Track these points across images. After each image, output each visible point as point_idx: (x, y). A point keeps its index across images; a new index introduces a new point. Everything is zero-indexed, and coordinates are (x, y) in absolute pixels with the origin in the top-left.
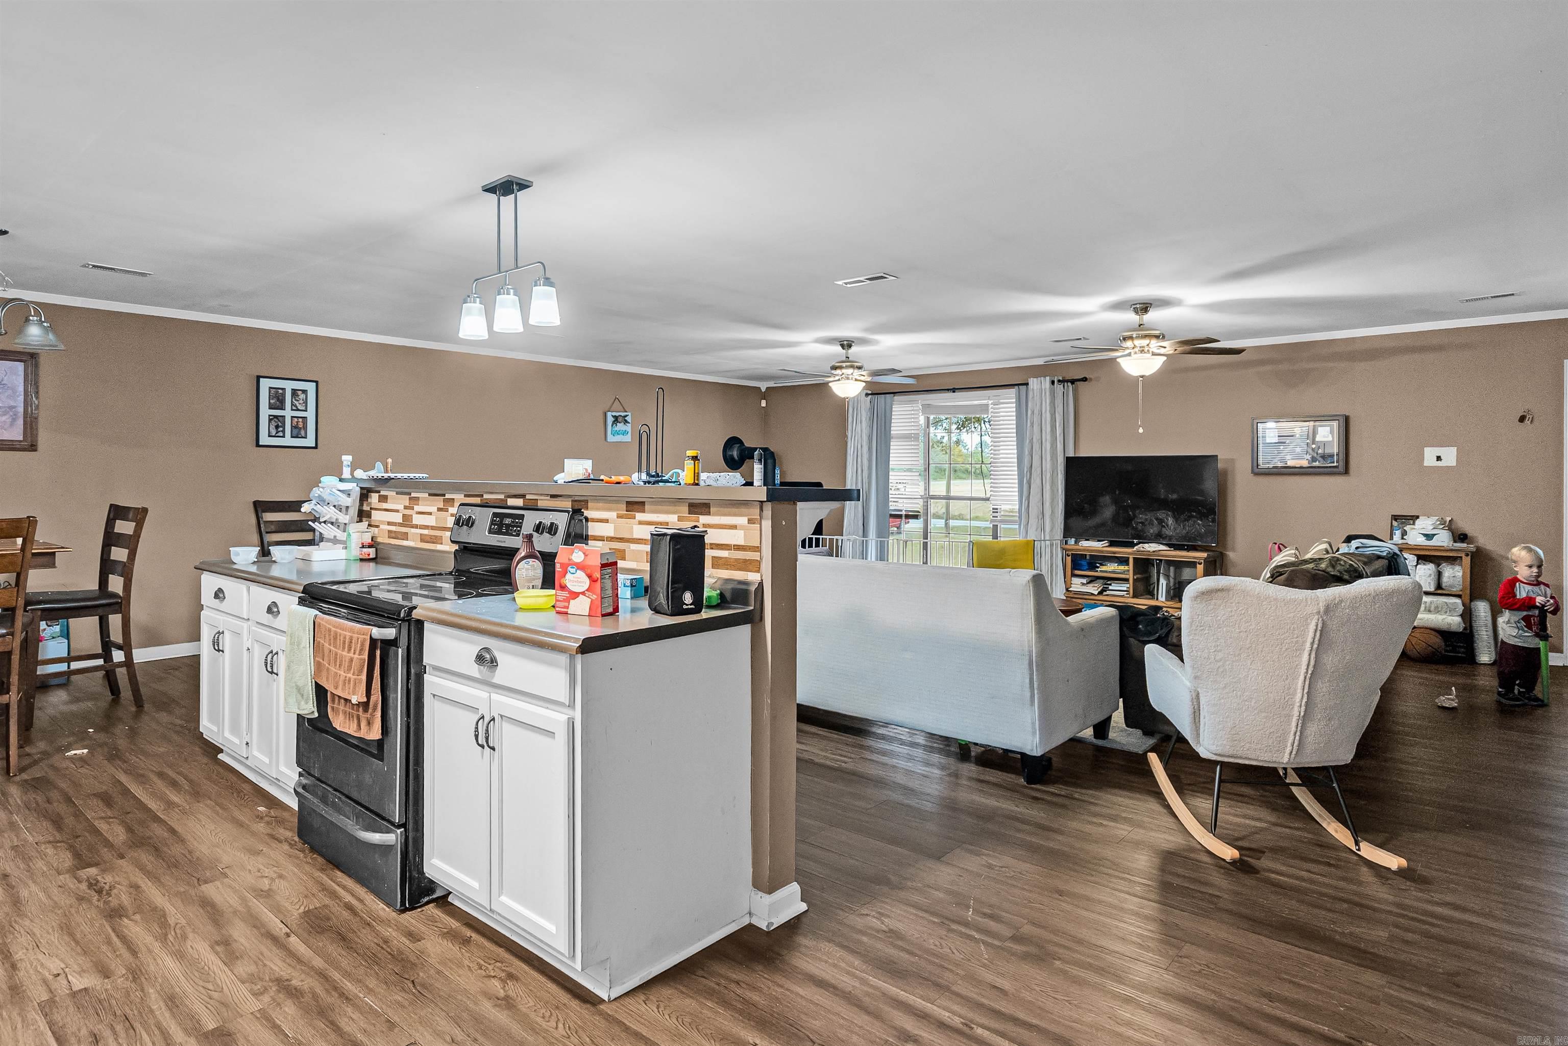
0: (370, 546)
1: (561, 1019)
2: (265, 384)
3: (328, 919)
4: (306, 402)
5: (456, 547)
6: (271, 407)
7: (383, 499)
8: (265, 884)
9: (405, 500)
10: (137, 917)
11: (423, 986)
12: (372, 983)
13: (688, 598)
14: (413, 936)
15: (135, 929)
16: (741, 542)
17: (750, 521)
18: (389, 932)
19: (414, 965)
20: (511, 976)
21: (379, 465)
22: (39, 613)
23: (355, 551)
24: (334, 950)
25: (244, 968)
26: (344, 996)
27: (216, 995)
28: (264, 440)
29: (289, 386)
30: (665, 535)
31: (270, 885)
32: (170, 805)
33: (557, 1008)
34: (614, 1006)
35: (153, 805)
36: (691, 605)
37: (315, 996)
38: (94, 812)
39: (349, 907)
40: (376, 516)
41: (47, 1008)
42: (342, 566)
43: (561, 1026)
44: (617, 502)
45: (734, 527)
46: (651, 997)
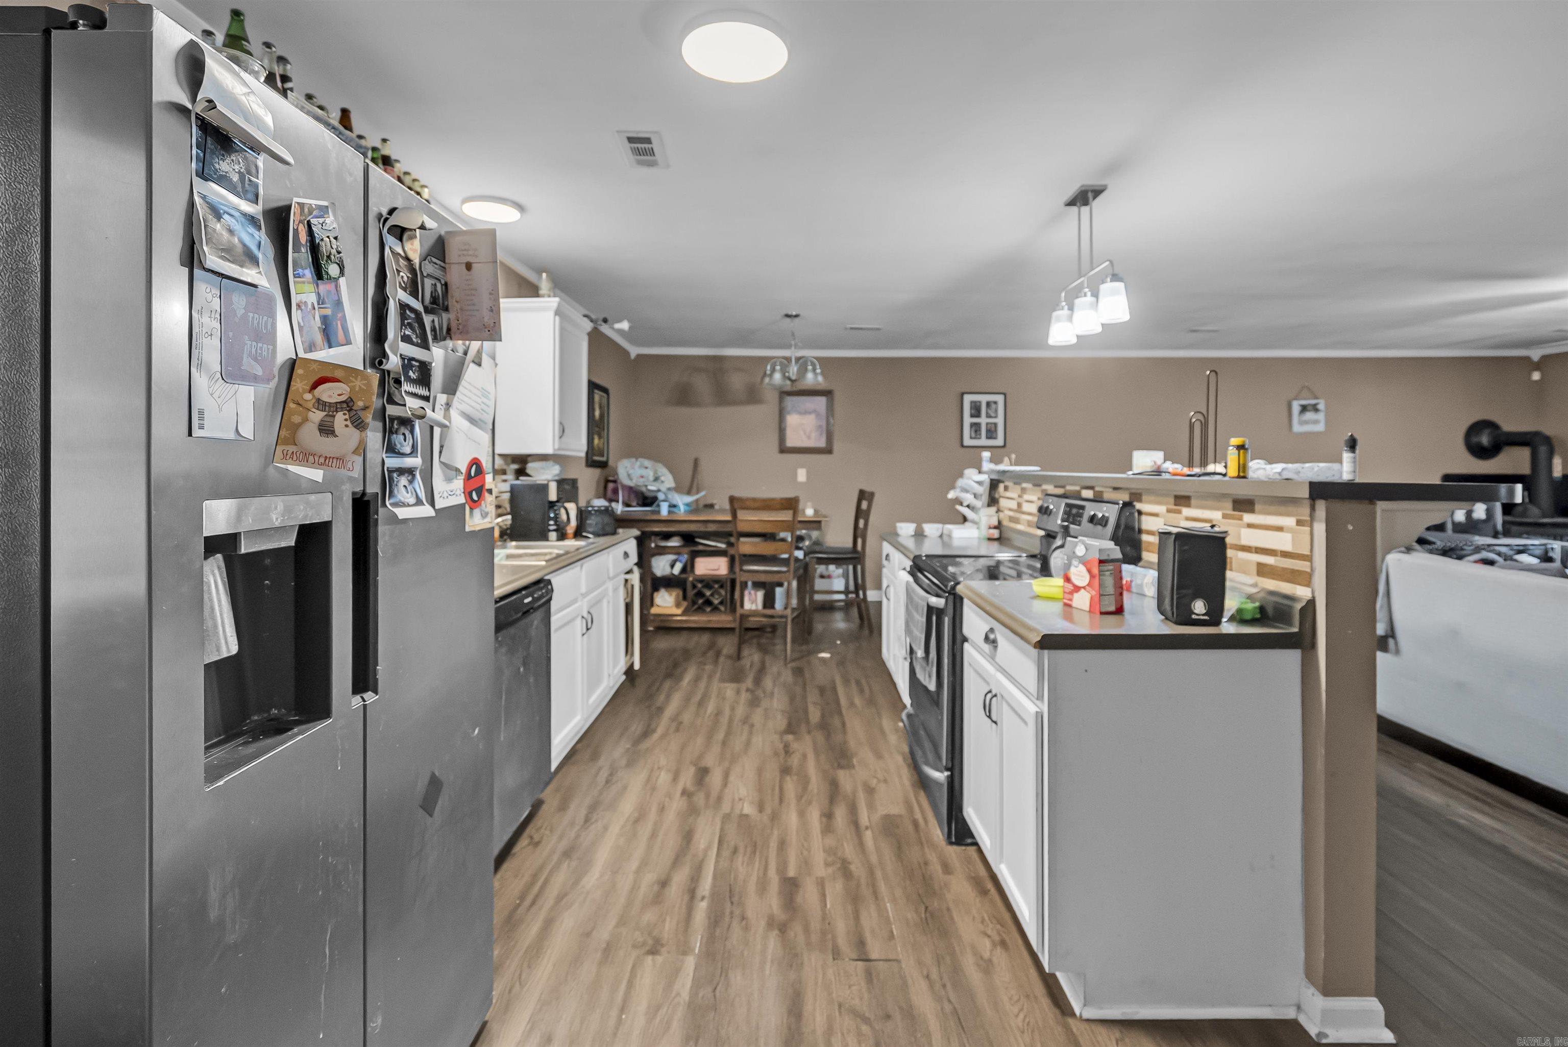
0: (995, 528)
1: (1025, 1010)
2: (968, 399)
3: (898, 827)
4: (996, 411)
5: (1042, 533)
6: (972, 416)
7: (1006, 488)
8: (874, 782)
9: (1018, 488)
10: (795, 778)
11: (932, 915)
12: (899, 892)
13: (1199, 607)
14: (947, 869)
15: (790, 786)
16: (1288, 548)
17: (1299, 523)
18: (932, 857)
19: (935, 893)
20: (1003, 943)
21: (1006, 459)
22: (815, 560)
23: (985, 532)
24: (888, 854)
25: (830, 841)
26: (876, 894)
27: (805, 853)
28: (967, 441)
29: (983, 399)
30: (1169, 533)
31: (876, 785)
32: (852, 704)
33: (1028, 996)
34: (1084, 1026)
35: (843, 701)
36: (1203, 615)
37: (858, 885)
38: (813, 697)
39: (915, 824)
40: (1003, 503)
41: (726, 818)
42: (975, 542)
43: (1021, 1016)
44: (1166, 495)
45: (1280, 529)
46: (1127, 1040)
